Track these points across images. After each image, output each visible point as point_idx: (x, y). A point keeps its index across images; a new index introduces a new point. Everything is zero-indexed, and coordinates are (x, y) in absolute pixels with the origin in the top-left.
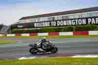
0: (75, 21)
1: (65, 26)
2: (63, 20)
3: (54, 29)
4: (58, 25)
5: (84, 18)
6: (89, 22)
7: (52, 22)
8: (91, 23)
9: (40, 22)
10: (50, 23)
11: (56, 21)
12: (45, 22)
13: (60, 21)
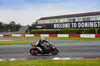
0: (97, 23)
9: (60, 23)
10: (71, 25)
11: (77, 23)
12: (65, 23)
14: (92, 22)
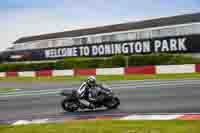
0: (128, 46)
2: (104, 44)
3: (87, 62)
4: (94, 54)
6: (157, 47)
7: (81, 48)
8: (160, 49)
9: (57, 48)
10: (78, 50)
12: (66, 47)
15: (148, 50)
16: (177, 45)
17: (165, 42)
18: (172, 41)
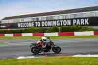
0: (60, 22)
1: (50, 27)
2: (47, 21)
4: (43, 25)
5: (69, 19)
6: (74, 23)
7: (36, 23)
8: (76, 24)
9: (24, 23)
11: (41, 22)
12: (29, 22)
13: (44, 21)
14: (55, 20)
15: (70, 24)
16: (84, 22)
17: (78, 20)
18: (82, 20)
